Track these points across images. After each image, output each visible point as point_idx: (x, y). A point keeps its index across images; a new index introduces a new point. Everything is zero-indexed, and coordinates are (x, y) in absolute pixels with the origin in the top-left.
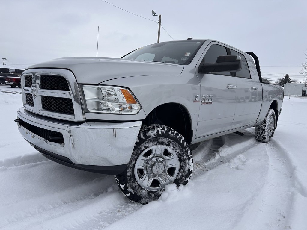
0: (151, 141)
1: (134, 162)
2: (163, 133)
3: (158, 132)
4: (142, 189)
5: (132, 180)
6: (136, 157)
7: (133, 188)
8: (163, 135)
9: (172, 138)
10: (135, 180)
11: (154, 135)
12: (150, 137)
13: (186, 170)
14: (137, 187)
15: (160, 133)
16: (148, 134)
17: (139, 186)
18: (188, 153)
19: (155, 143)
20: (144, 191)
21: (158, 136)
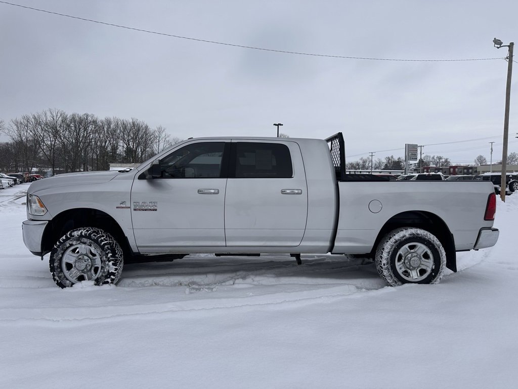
0: (75, 240)
1: (60, 256)
2: (85, 234)
3: (82, 232)
4: (67, 279)
5: (59, 270)
6: (62, 252)
7: (59, 277)
8: (85, 236)
9: (93, 240)
10: (62, 271)
11: (78, 235)
12: (74, 236)
13: (106, 271)
14: (63, 277)
15: (83, 234)
16: (73, 234)
17: (65, 277)
18: (107, 255)
19: (78, 242)
20: (68, 282)
21: (81, 236)
